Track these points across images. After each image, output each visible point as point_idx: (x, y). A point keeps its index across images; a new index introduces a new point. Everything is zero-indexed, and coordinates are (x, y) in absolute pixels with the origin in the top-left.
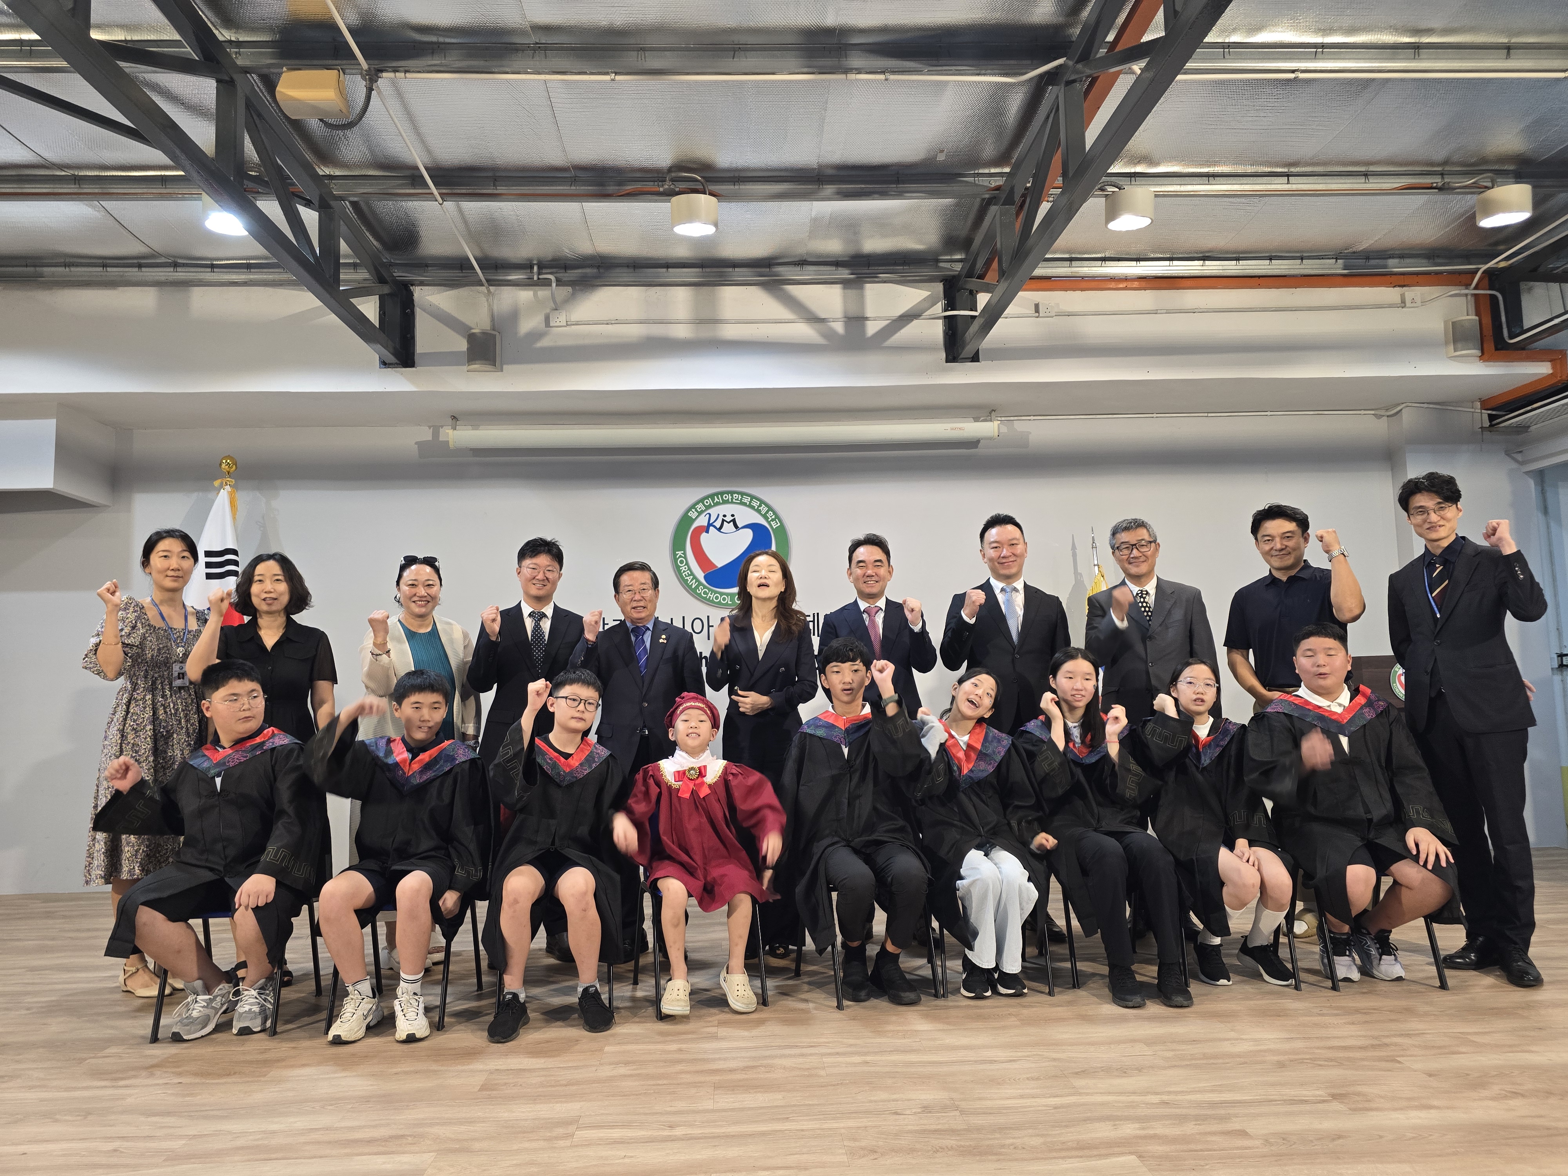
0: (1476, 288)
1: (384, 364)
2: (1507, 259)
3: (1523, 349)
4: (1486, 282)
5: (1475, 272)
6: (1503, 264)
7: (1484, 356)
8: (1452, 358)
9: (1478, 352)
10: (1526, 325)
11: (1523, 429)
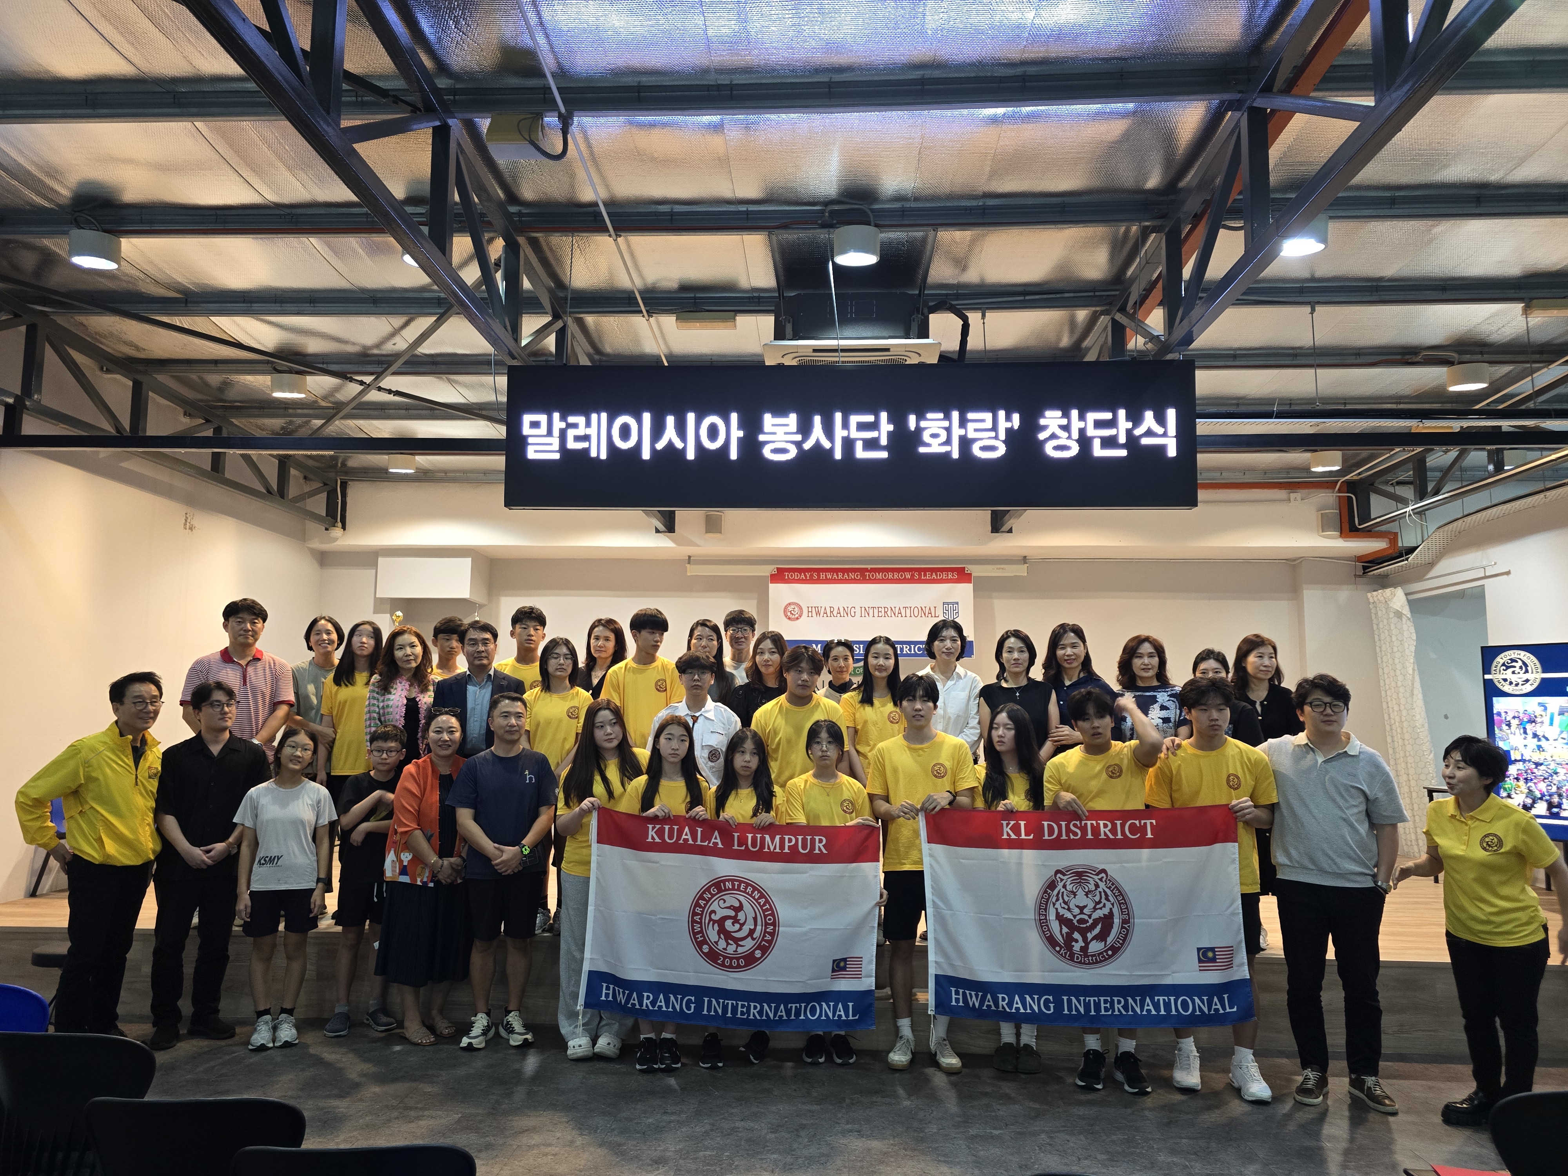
0: (1339, 491)
1: (657, 531)
2: (1359, 474)
3: (1370, 531)
4: (1345, 488)
5: (1337, 482)
6: (1356, 478)
7: (1343, 534)
8: (1324, 537)
9: (1338, 533)
10: (1372, 517)
11: (1386, 576)
